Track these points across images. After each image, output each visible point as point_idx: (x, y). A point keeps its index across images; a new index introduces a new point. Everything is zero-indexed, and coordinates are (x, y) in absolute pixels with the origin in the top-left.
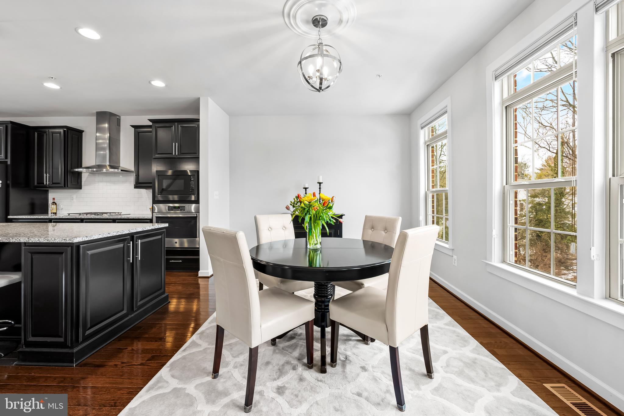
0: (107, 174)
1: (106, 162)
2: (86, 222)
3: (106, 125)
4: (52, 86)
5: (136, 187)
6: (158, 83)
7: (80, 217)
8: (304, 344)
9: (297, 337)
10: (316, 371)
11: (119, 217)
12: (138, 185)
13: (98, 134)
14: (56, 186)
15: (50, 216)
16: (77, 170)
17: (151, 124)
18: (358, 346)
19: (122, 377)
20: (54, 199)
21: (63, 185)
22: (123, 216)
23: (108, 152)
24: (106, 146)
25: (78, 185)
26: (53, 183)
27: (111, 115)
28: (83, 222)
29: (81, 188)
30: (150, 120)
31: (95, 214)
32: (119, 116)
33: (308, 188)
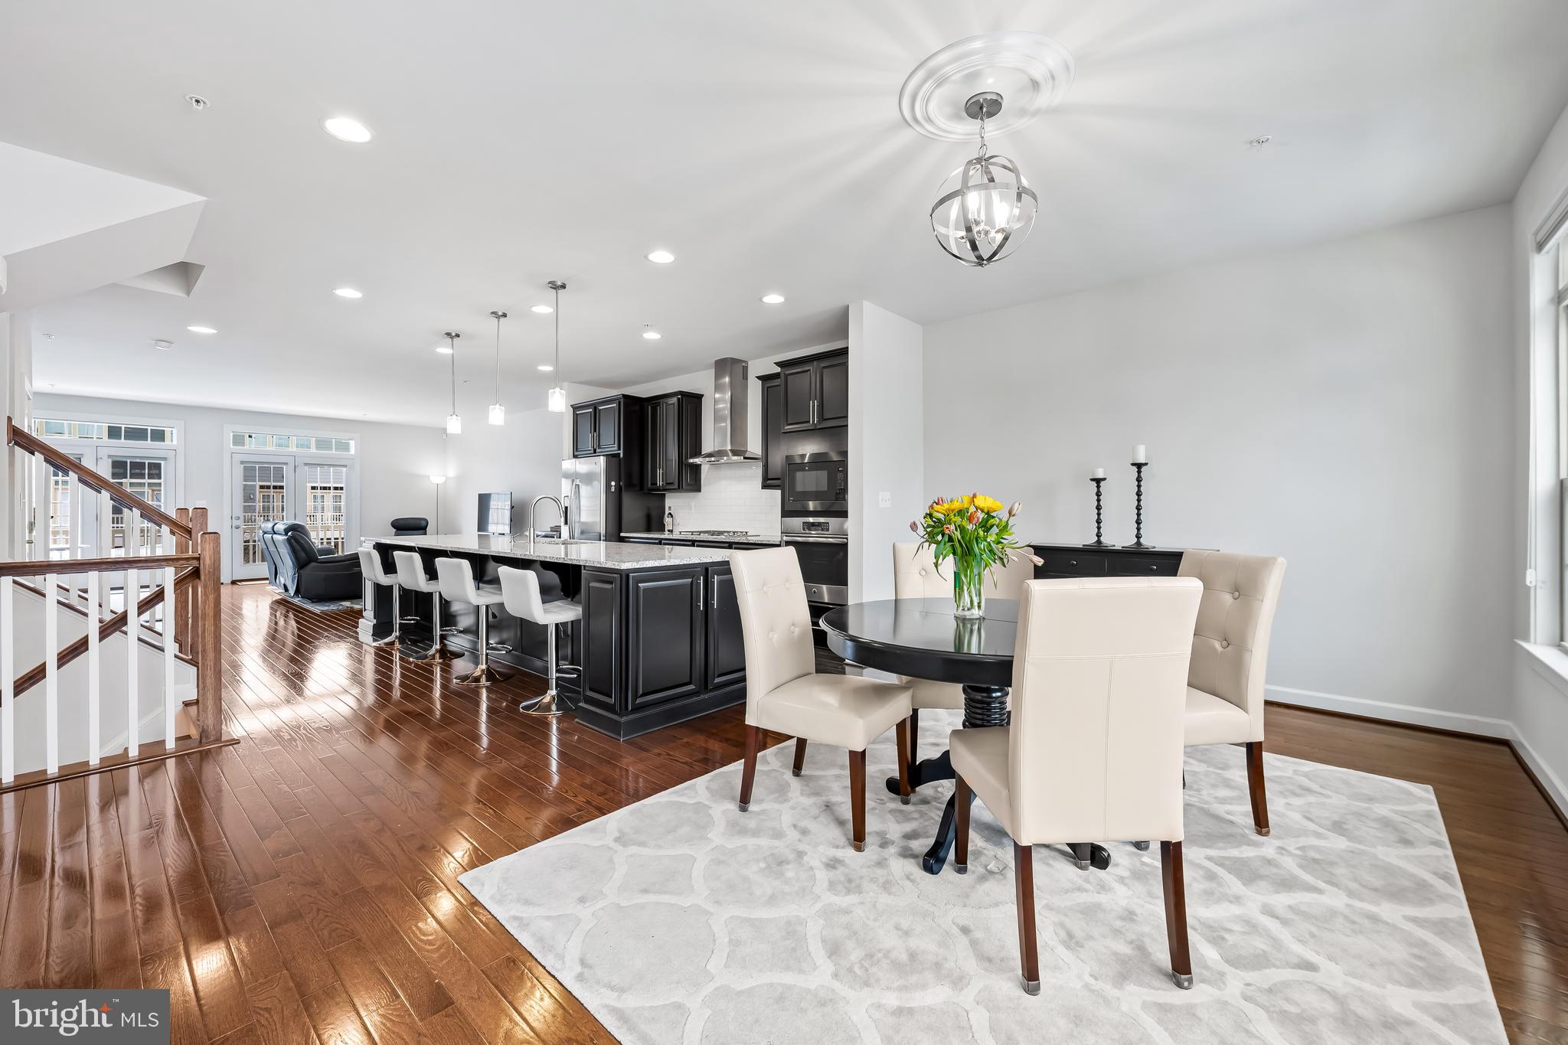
0: (729, 464)
1: (726, 445)
2: (698, 546)
3: (727, 379)
4: (652, 336)
5: (765, 486)
6: (774, 299)
7: (690, 537)
8: (937, 818)
9: (934, 803)
10: (919, 864)
11: (743, 540)
12: (768, 483)
13: (717, 396)
14: (669, 487)
15: (666, 535)
16: (691, 461)
17: (778, 370)
18: (1051, 862)
19: (658, 770)
20: (670, 508)
21: (676, 486)
22: (749, 538)
23: (729, 422)
24: (727, 412)
25: (696, 487)
26: (667, 484)
27: (734, 361)
28: (693, 545)
29: (700, 491)
30: (778, 364)
31: (713, 533)
32: (746, 362)
33: (1104, 479)
